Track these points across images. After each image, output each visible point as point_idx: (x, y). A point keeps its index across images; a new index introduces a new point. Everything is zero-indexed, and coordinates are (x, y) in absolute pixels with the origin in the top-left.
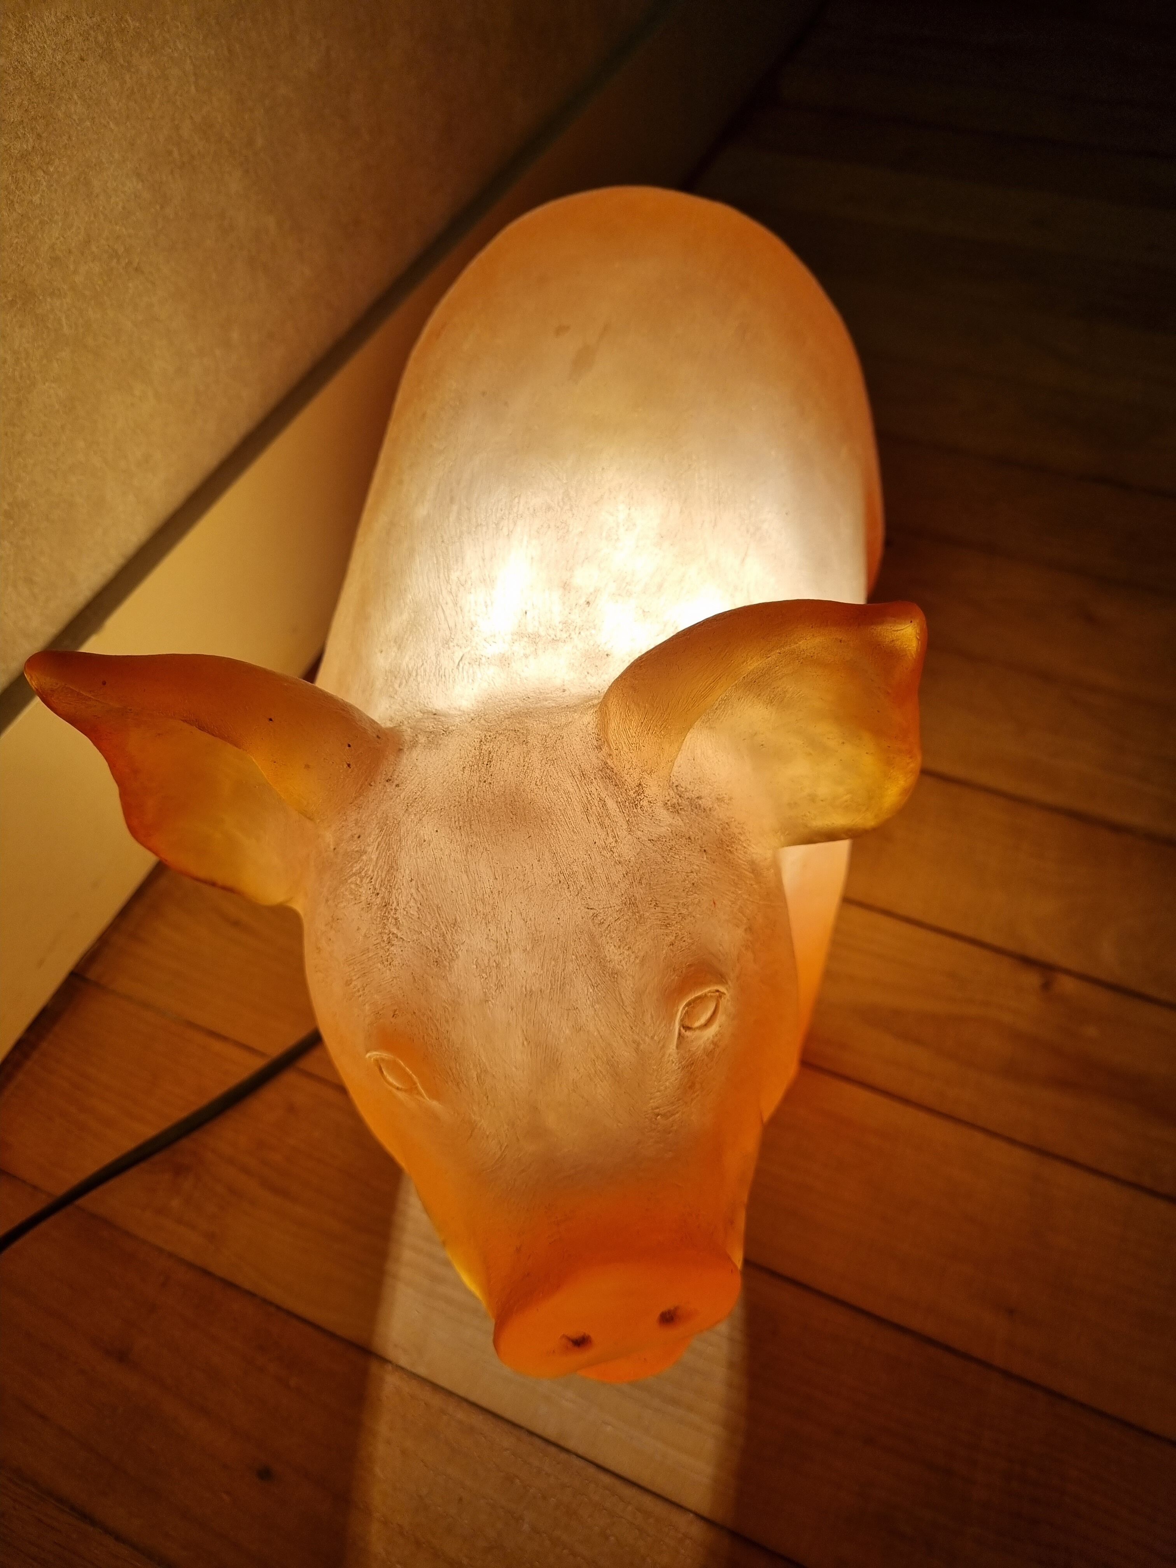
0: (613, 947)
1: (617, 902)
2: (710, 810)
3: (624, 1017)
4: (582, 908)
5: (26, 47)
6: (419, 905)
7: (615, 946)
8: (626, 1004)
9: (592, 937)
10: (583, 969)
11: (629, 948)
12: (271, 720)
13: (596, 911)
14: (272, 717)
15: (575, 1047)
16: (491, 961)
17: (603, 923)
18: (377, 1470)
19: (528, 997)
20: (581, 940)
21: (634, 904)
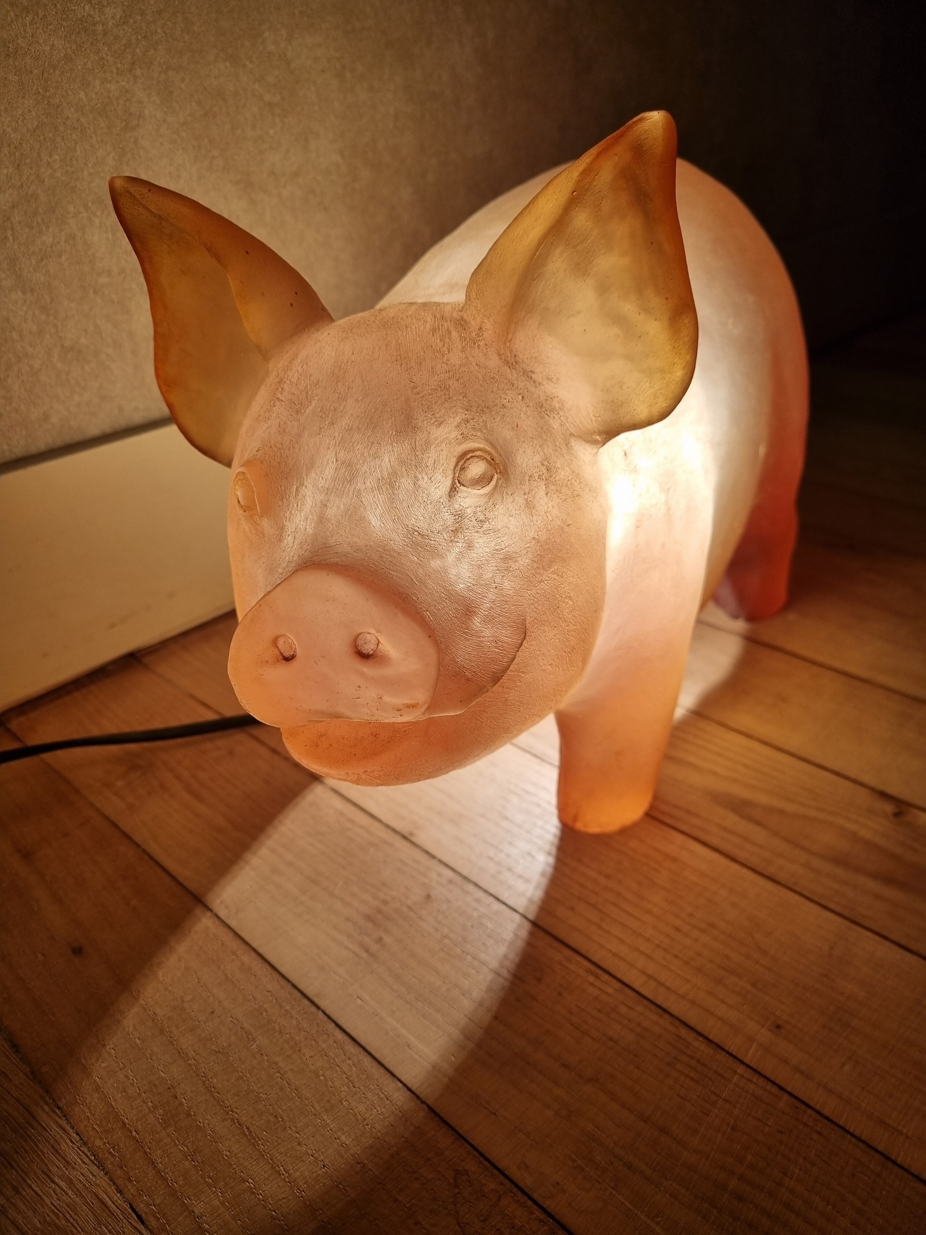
0: (421, 410)
1: (435, 384)
2: (539, 384)
3: (413, 458)
4: (407, 380)
5: (290, 47)
6: (299, 376)
7: (423, 411)
8: (418, 449)
9: (407, 400)
10: (393, 419)
11: (433, 414)
12: (247, 252)
13: (416, 385)
14: (249, 252)
15: (369, 467)
16: (332, 407)
17: (419, 394)
18: (160, 974)
19: (348, 432)
20: (399, 400)
21: (447, 390)
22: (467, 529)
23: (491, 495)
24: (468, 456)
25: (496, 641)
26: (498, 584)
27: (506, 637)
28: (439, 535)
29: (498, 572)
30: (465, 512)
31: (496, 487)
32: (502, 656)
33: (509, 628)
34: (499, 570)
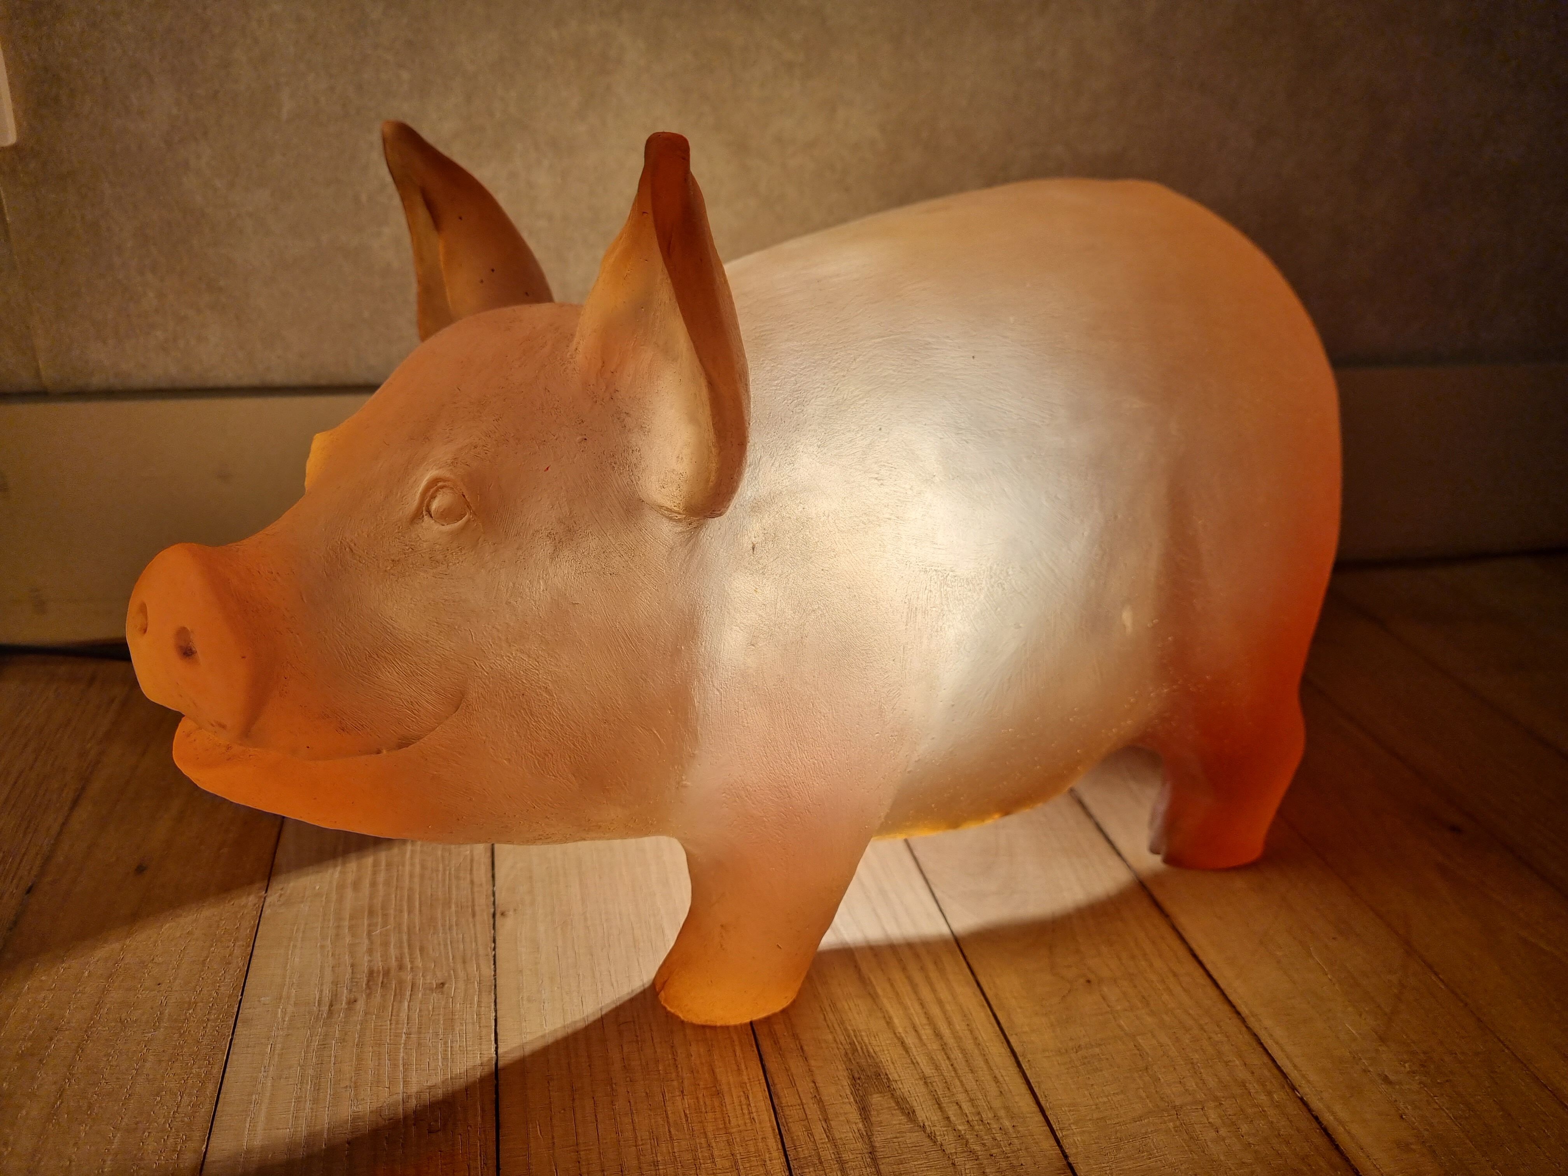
3: (402, 470)
4: (456, 385)
7: (446, 422)
8: (412, 462)
9: (442, 407)
10: (417, 422)
11: (451, 430)
12: (461, 218)
13: (459, 393)
14: (463, 218)
17: (456, 403)
20: (434, 404)
22: (412, 564)
23: (455, 535)
24: (440, 484)
25: (411, 702)
26: (431, 637)
27: (427, 702)
28: (375, 560)
29: (435, 624)
30: (421, 545)
31: (463, 528)
32: (413, 721)
33: (434, 693)
34: (437, 623)
